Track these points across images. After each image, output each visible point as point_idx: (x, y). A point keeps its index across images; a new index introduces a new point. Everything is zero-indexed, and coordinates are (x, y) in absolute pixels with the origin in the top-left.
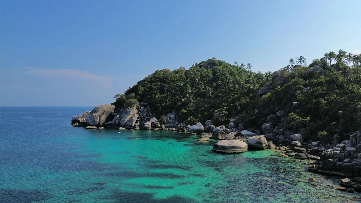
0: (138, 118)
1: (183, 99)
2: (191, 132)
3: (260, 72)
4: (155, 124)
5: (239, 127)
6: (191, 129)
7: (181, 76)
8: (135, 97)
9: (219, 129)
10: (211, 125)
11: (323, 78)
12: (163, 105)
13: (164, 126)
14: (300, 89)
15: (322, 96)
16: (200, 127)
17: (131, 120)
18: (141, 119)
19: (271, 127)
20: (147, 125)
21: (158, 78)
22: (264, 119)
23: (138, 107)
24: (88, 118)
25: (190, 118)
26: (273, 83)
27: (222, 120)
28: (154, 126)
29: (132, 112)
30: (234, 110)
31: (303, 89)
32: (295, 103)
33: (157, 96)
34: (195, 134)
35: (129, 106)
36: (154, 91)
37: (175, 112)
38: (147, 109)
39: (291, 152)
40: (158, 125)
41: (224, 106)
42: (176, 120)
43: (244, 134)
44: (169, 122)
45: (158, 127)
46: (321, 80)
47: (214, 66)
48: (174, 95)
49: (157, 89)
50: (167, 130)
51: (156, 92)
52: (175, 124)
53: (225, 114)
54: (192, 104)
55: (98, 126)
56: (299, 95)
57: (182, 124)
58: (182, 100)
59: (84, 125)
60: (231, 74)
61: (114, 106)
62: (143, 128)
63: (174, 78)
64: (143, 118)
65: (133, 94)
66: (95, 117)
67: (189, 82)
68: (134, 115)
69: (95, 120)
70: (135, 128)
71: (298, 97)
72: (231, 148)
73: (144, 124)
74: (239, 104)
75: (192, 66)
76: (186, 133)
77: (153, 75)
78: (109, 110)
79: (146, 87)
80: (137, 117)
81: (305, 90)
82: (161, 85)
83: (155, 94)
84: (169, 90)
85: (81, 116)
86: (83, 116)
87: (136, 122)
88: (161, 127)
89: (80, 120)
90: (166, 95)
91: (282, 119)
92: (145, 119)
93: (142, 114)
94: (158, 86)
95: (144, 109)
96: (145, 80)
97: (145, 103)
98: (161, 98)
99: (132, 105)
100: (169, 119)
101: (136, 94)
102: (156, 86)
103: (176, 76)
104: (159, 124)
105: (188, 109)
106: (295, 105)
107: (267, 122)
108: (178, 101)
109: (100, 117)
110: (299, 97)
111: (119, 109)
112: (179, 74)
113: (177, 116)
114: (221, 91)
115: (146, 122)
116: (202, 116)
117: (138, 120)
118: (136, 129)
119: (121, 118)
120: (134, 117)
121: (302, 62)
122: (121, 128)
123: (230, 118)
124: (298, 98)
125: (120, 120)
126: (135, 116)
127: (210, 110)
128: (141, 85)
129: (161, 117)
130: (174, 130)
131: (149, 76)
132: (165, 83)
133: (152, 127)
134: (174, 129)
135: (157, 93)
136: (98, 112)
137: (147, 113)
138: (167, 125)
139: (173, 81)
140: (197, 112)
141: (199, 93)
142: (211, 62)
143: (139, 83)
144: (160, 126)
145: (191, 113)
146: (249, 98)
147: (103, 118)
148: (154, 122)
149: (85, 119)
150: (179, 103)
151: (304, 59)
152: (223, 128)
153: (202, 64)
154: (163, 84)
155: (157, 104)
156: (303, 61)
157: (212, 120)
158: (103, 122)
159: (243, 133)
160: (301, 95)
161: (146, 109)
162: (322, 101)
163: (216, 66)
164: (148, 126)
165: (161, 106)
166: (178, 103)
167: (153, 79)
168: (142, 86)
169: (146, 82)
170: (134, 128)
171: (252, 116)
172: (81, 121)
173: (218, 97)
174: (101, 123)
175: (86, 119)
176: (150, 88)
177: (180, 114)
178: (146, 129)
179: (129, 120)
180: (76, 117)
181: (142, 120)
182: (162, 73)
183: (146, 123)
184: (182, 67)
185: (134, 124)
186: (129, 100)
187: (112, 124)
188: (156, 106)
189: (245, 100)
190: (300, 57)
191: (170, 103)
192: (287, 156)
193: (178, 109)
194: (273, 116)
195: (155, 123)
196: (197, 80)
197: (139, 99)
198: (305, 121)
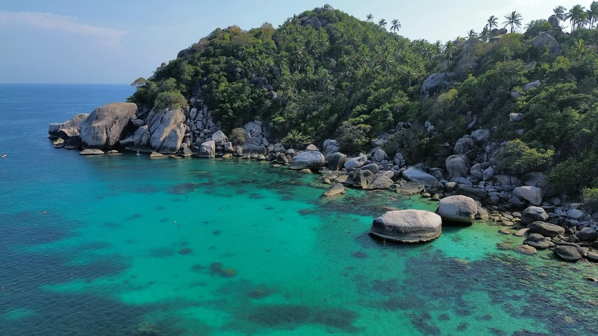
0: (186, 132)
1: (276, 93)
2: (300, 167)
3: (423, 40)
4: (223, 146)
5: (397, 160)
6: (299, 160)
7: (267, 44)
8: (178, 87)
9: (357, 162)
10: (339, 153)
11: (563, 63)
12: (236, 105)
13: (240, 149)
14: (521, 84)
15: (573, 103)
16: (316, 157)
17: (173, 136)
18: (194, 133)
19: (466, 163)
20: (207, 147)
21: (221, 47)
22: (447, 144)
23: (185, 108)
24: (82, 131)
25: (291, 133)
26: (455, 65)
27: (360, 143)
28: (221, 150)
29: (173, 121)
30: (382, 121)
31: (526, 84)
32: (514, 115)
33: (223, 86)
34: (309, 170)
35: (167, 105)
36: (214, 75)
37: (261, 121)
38: (203, 114)
39: (542, 240)
40: (230, 148)
41: (360, 113)
42: (263, 136)
43: (409, 176)
44: (250, 140)
45: (230, 152)
46: (560, 66)
47: (329, 23)
48: (256, 84)
49: (221, 70)
50: (247, 158)
51: (220, 77)
52: (263, 146)
53: (365, 131)
54: (294, 104)
55: (106, 148)
56: (519, 98)
57: (277, 147)
58: (272, 95)
59: (77, 144)
60: (365, 40)
61: (134, 106)
62: (199, 154)
63: (254, 47)
64: (197, 132)
65: (171, 81)
66: (96, 128)
67: (286, 57)
68: (179, 126)
69: (99, 135)
70: (184, 153)
71: (519, 102)
72: (415, 232)
73: (199, 145)
74: (389, 108)
75: (286, 23)
76: (290, 169)
77: (209, 39)
78: (124, 113)
79: (196, 64)
80: (184, 130)
81: (530, 86)
82: (227, 62)
83: (218, 82)
84: (244, 75)
85: (67, 124)
86: (73, 124)
87: (184, 141)
88: (236, 152)
89: (66, 132)
90: (241, 84)
91: (488, 148)
92: (202, 135)
93: (195, 123)
94: (223, 65)
95: (198, 113)
96: (192, 50)
97: (199, 101)
98: (230, 90)
99: (173, 105)
100: (249, 134)
101: (179, 80)
102: (218, 63)
103: (258, 43)
104: (231, 145)
105: (286, 114)
106: (515, 121)
107: (457, 154)
108: (266, 97)
109: (108, 129)
110: (521, 102)
111: (145, 110)
112: (263, 40)
113: (264, 129)
114: (345, 76)
115: (204, 140)
116: (315, 130)
117: (187, 136)
118: (185, 155)
119: (152, 131)
120: (178, 131)
121: (514, 24)
122: (154, 155)
123: (375, 137)
124: (519, 104)
125: (151, 136)
126: (180, 128)
127: (331, 118)
128: (187, 61)
129: (234, 130)
130: (262, 160)
131: (201, 40)
132: (237, 57)
133: (217, 150)
134: (263, 157)
135: (221, 79)
136: (102, 119)
137: (204, 120)
138: (246, 147)
139: (252, 55)
140: (304, 121)
141: (306, 81)
142: (323, 13)
143: (182, 54)
144: (232, 149)
145: (294, 124)
146: (408, 96)
147: (115, 132)
148: (220, 142)
149: (76, 130)
150: (268, 103)
151: (520, 18)
152: (364, 160)
153: (305, 18)
154: (231, 60)
155: (224, 102)
156: (517, 23)
157: (338, 141)
158: (114, 138)
159: (407, 175)
160: (524, 98)
161: (201, 112)
162: (575, 114)
163: (332, 23)
164: (209, 151)
165: (232, 109)
166: (266, 102)
167: (211, 49)
168: (190, 63)
169: (197, 55)
170: (181, 153)
171: (421, 137)
172: (69, 135)
173: (341, 88)
174: (112, 142)
175: (79, 129)
176: (205, 67)
177: (271, 124)
178: (204, 156)
179: (169, 138)
180: (57, 124)
181: (195, 137)
182: (227, 36)
183: (204, 144)
184: (266, 23)
185: (179, 144)
186: (165, 93)
187: (135, 144)
188: (221, 108)
189: (400, 100)
190: (511, 14)
191: (250, 102)
192: (535, 251)
193: (267, 116)
194: (468, 141)
195: (222, 144)
196: (300, 53)
197: (185, 91)
198: (544, 158)
